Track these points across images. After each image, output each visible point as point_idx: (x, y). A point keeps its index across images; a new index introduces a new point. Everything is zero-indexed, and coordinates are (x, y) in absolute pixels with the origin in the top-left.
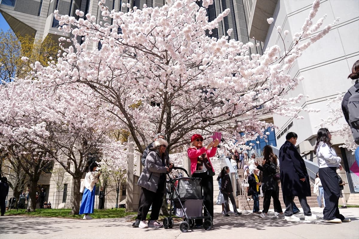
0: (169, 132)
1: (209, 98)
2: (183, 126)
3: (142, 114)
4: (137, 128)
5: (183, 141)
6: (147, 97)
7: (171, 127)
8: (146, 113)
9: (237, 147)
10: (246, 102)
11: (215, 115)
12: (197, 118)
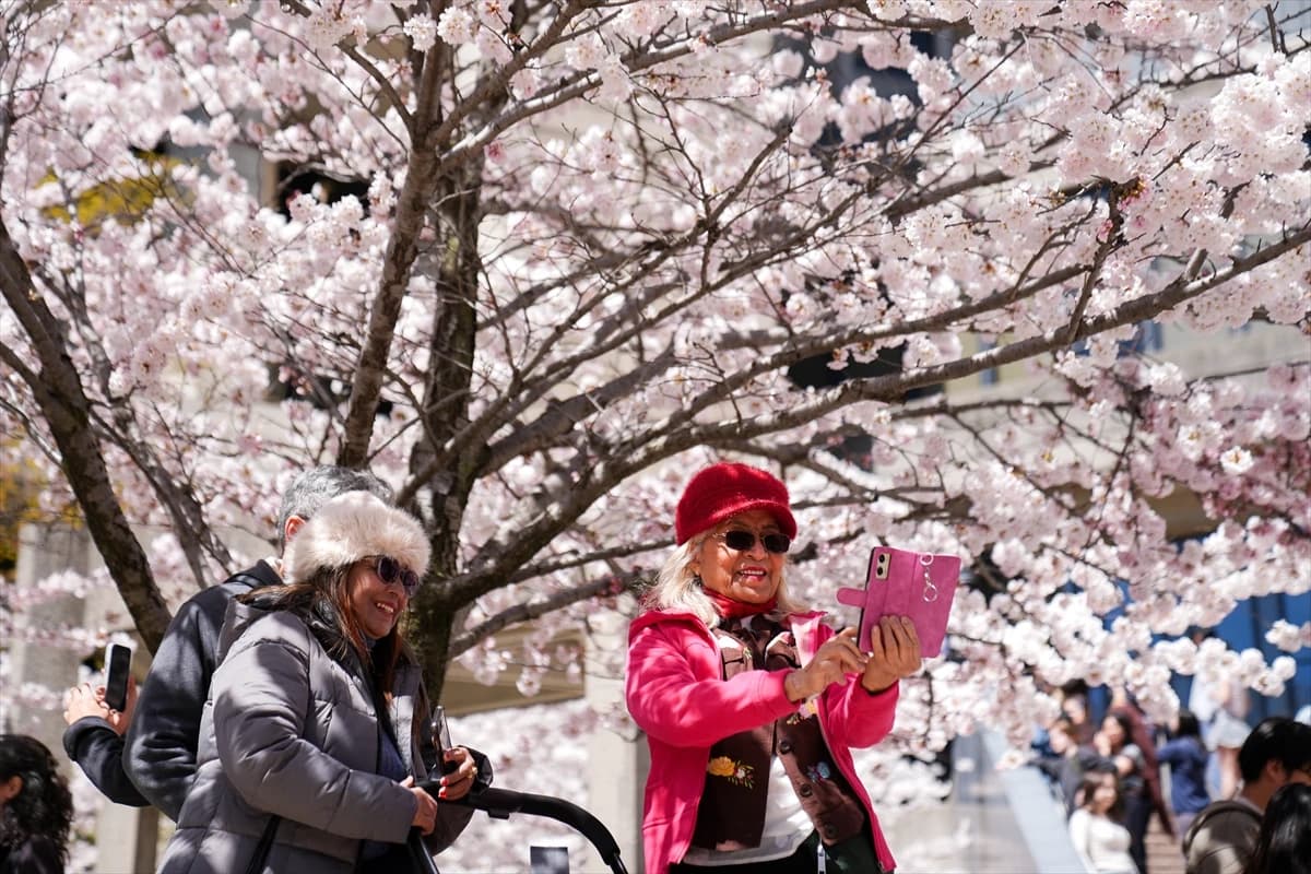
0: (452, 461)
1: (868, 138)
2: (590, 409)
3: (186, 281)
4: (123, 422)
5: (591, 558)
6: (239, 114)
7: (475, 410)
8: (225, 267)
9: (1134, 655)
10: (1235, 171)
11: (917, 305)
12: (732, 341)
